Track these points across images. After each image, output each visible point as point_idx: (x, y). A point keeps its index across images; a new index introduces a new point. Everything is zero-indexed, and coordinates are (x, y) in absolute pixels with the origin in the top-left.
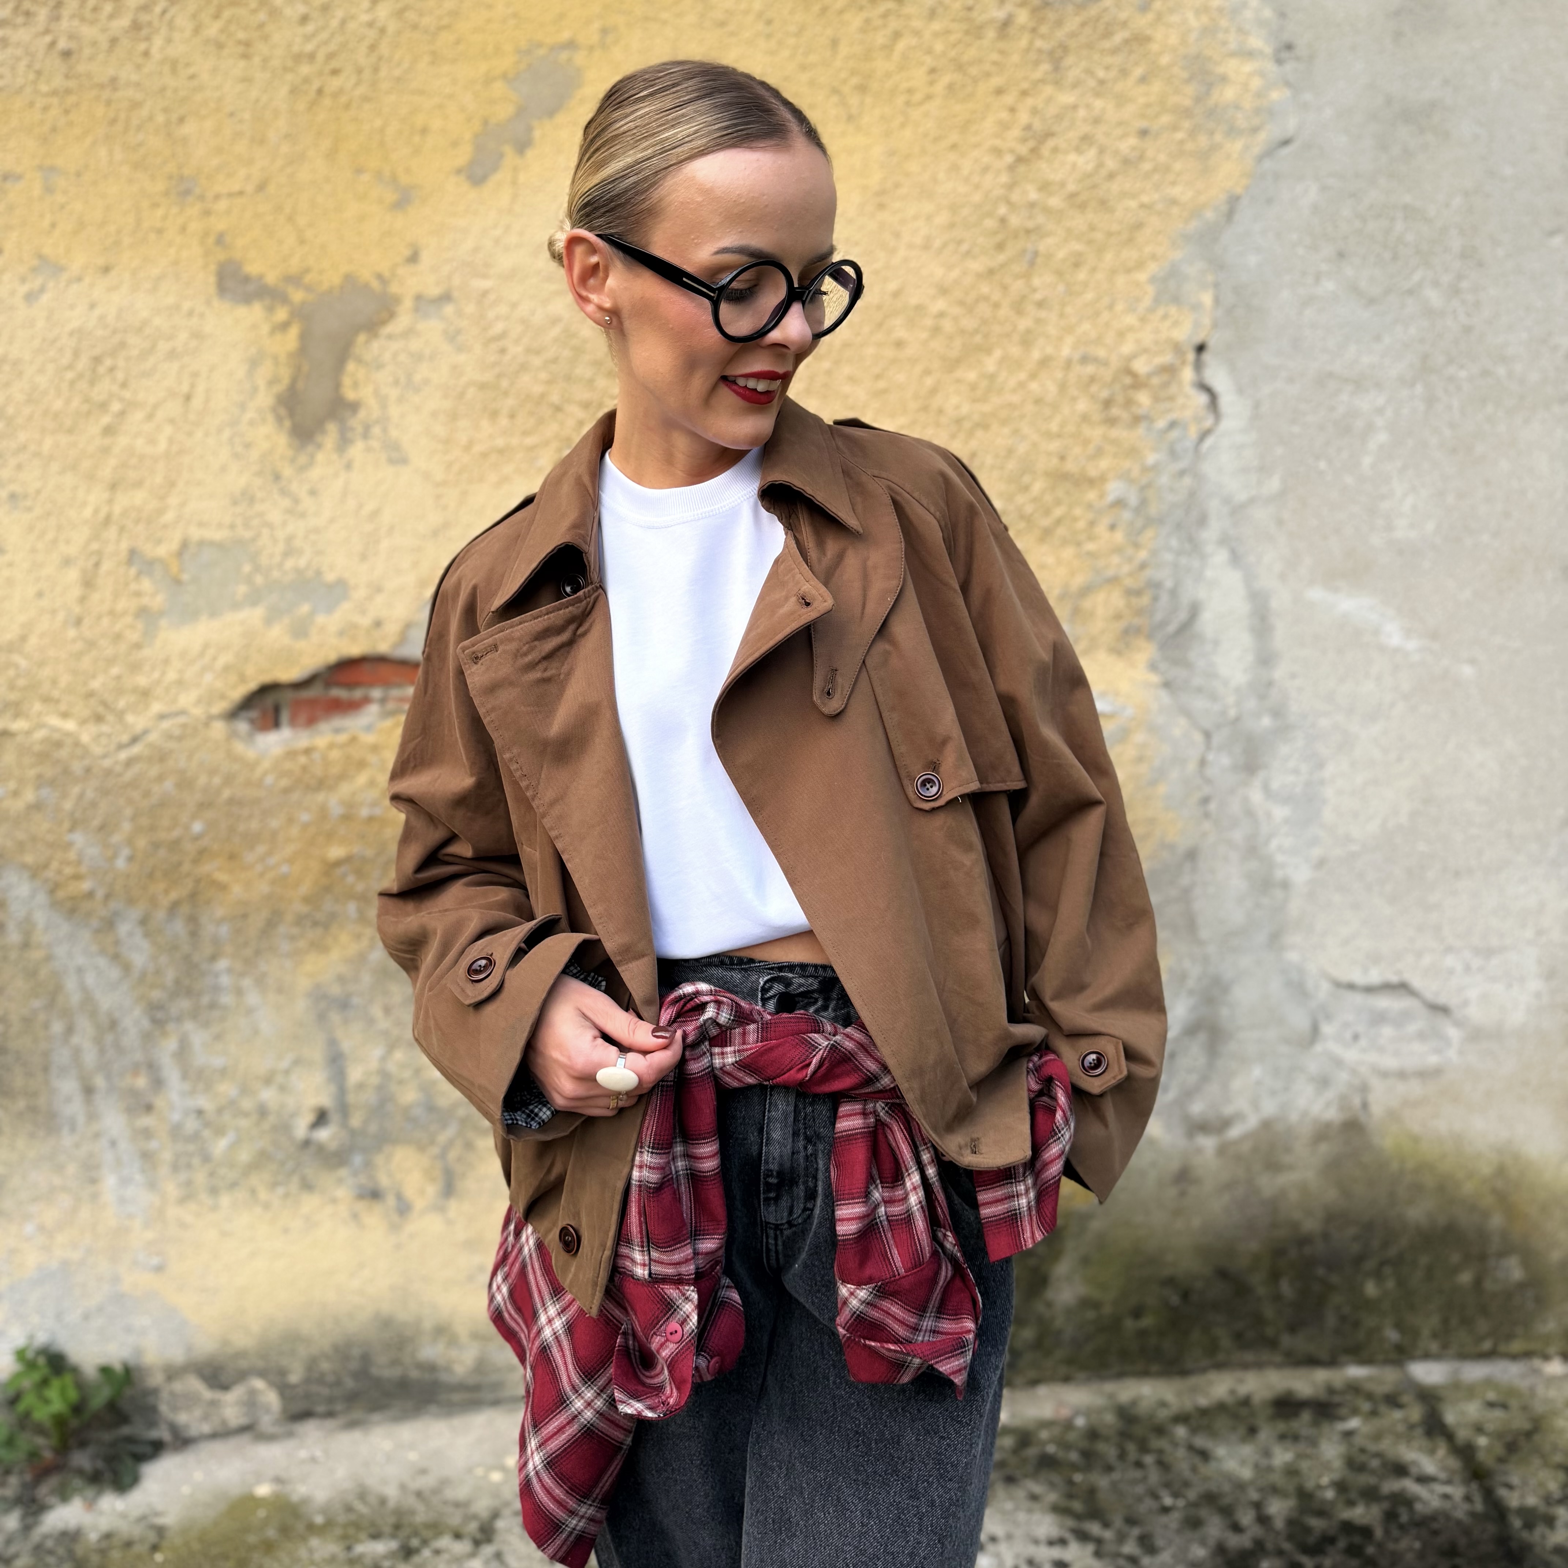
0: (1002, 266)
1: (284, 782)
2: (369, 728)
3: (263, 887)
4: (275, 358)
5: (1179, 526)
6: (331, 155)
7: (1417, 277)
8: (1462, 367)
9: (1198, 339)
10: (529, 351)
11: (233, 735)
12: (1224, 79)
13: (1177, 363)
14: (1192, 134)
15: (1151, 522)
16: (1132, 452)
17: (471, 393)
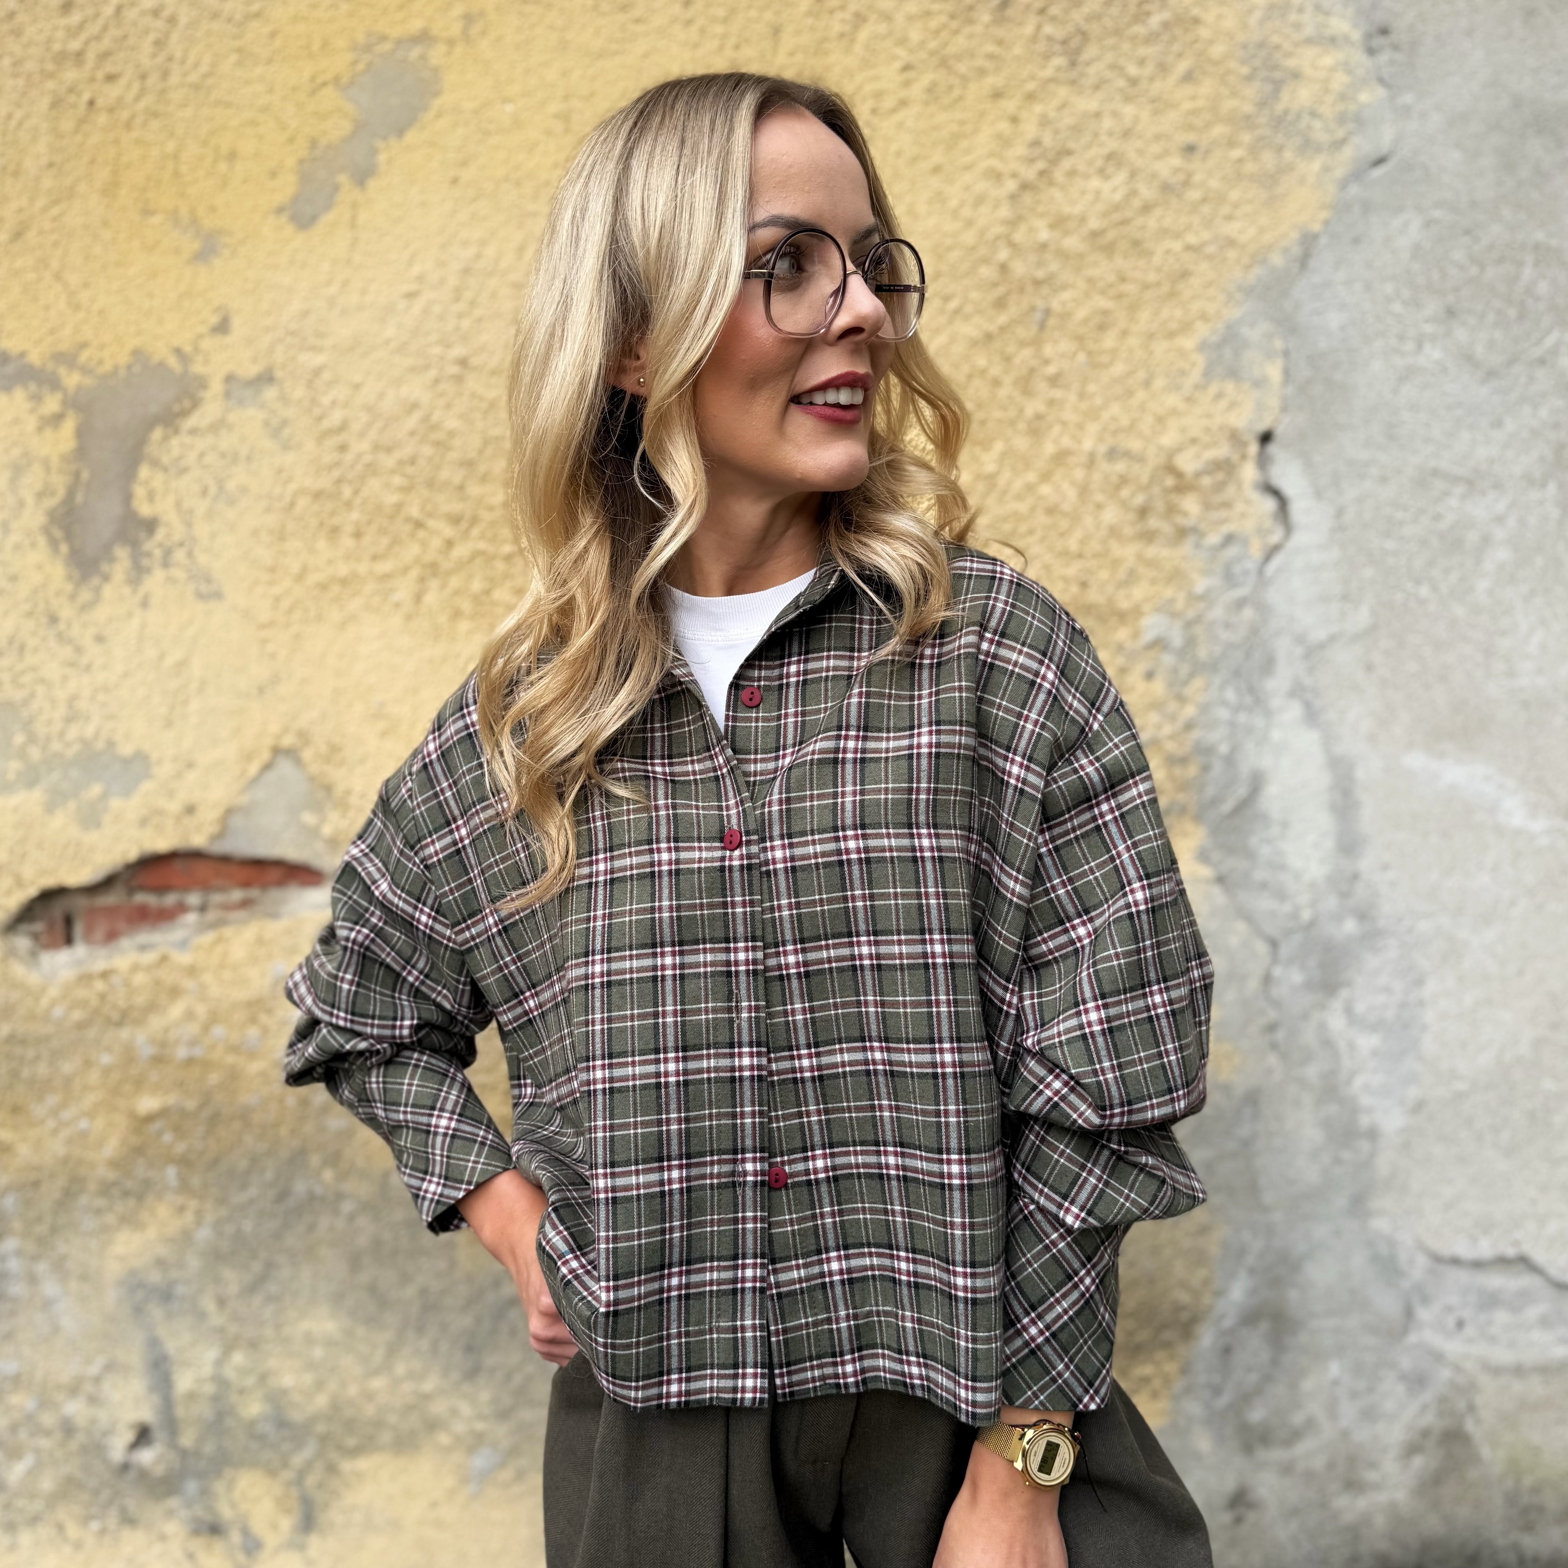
1: (78, 1015)
2: (183, 944)
3: (57, 1148)
4: (46, 463)
5: (1237, 673)
6: (109, 191)
9: (1262, 426)
10: (377, 448)
11: (10, 953)
12: (1296, 75)
13: (1235, 457)
14: (1254, 151)
15: (1198, 668)
16: (1176, 576)
17: (302, 503)
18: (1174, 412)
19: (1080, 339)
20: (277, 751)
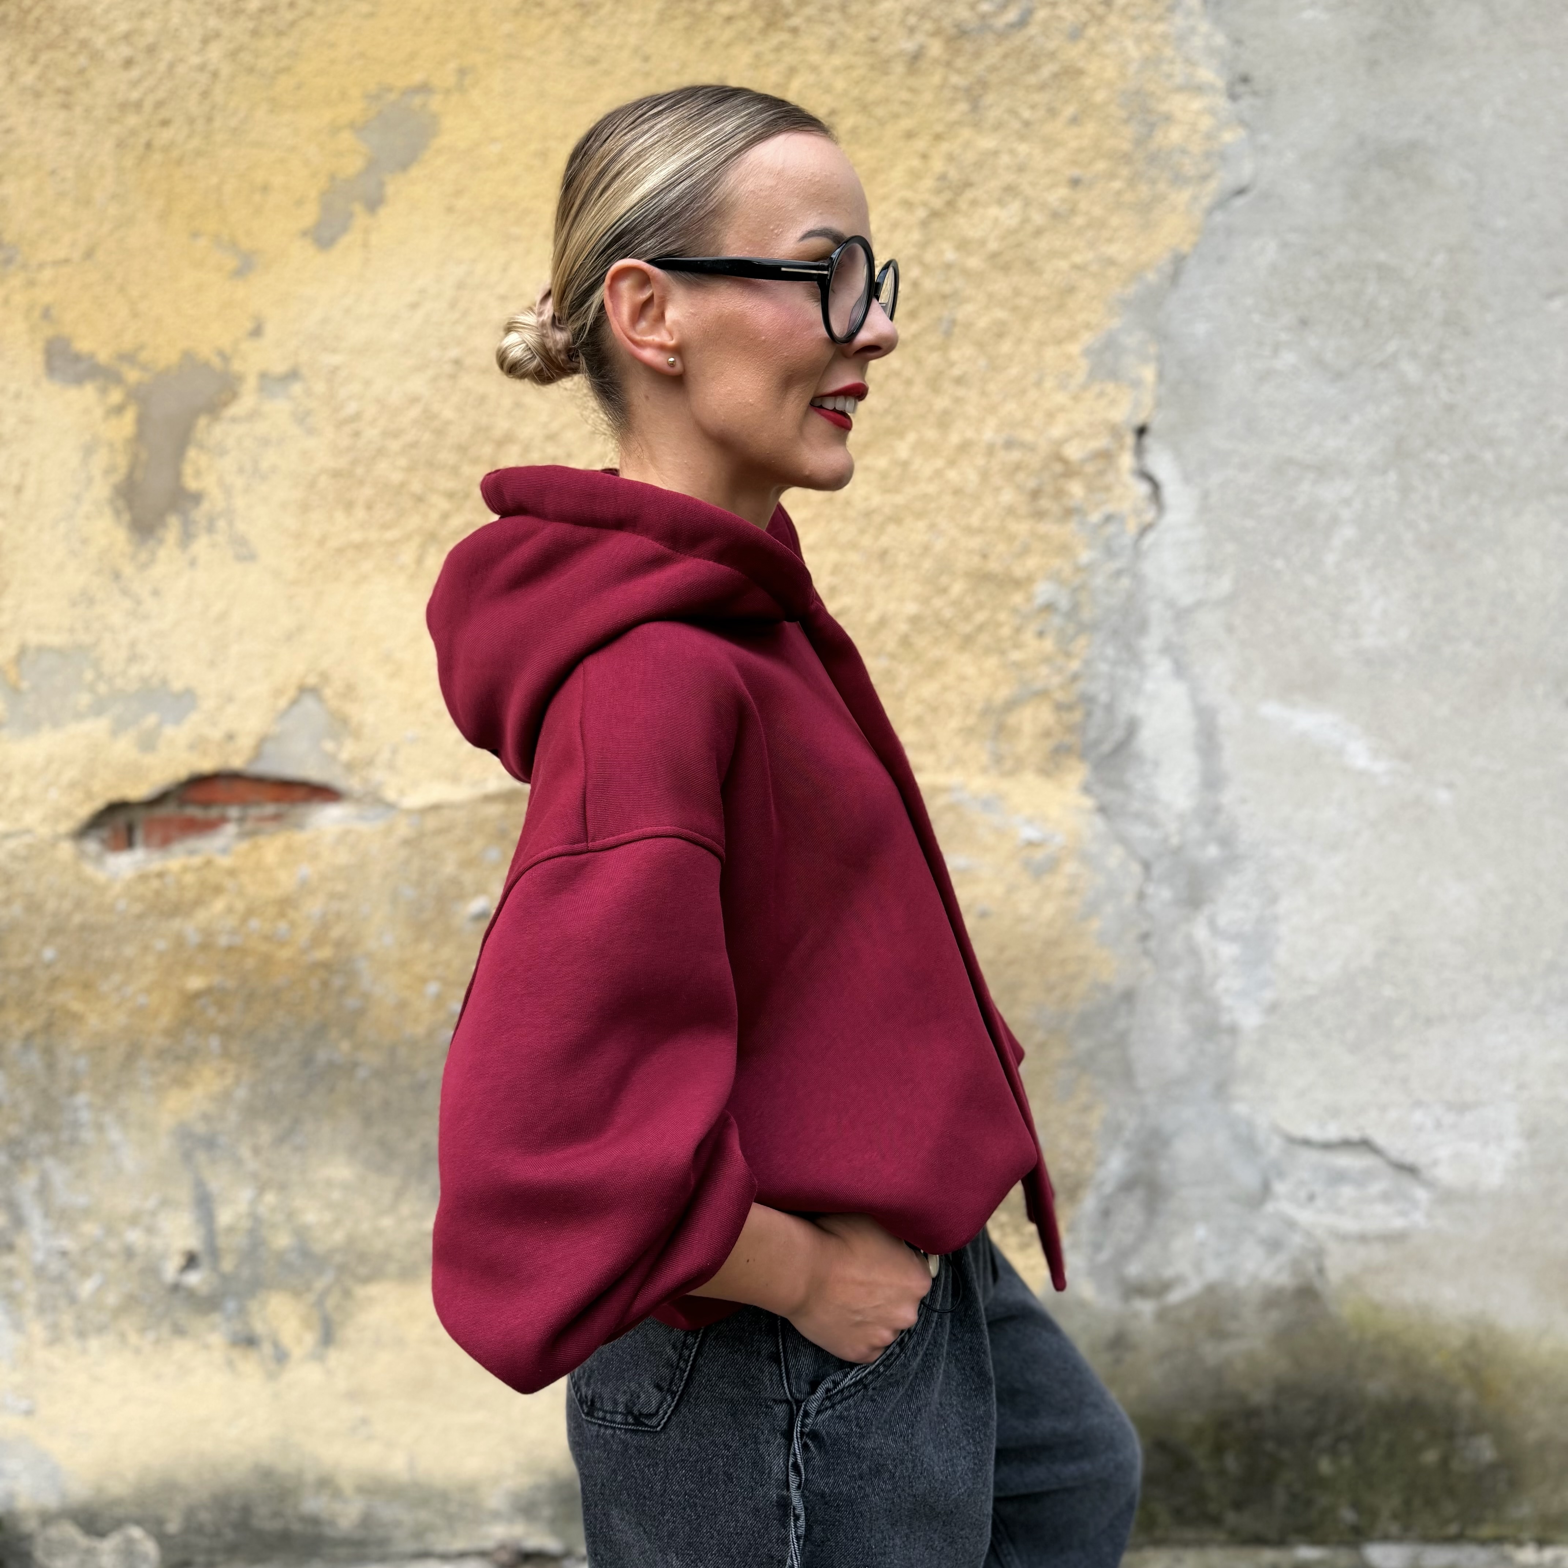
0: (915, 336)
1: (137, 908)
2: (225, 851)
3: (120, 1019)
4: (111, 445)
6: (164, 217)
7: (1390, 348)
8: (1442, 451)
9: (1139, 419)
11: (82, 855)
12: (1168, 118)
13: (1114, 448)
14: (1132, 182)
15: (1083, 628)
16: (1063, 549)
17: (324, 481)
18: (1062, 408)
19: (981, 345)
20: (304, 690)
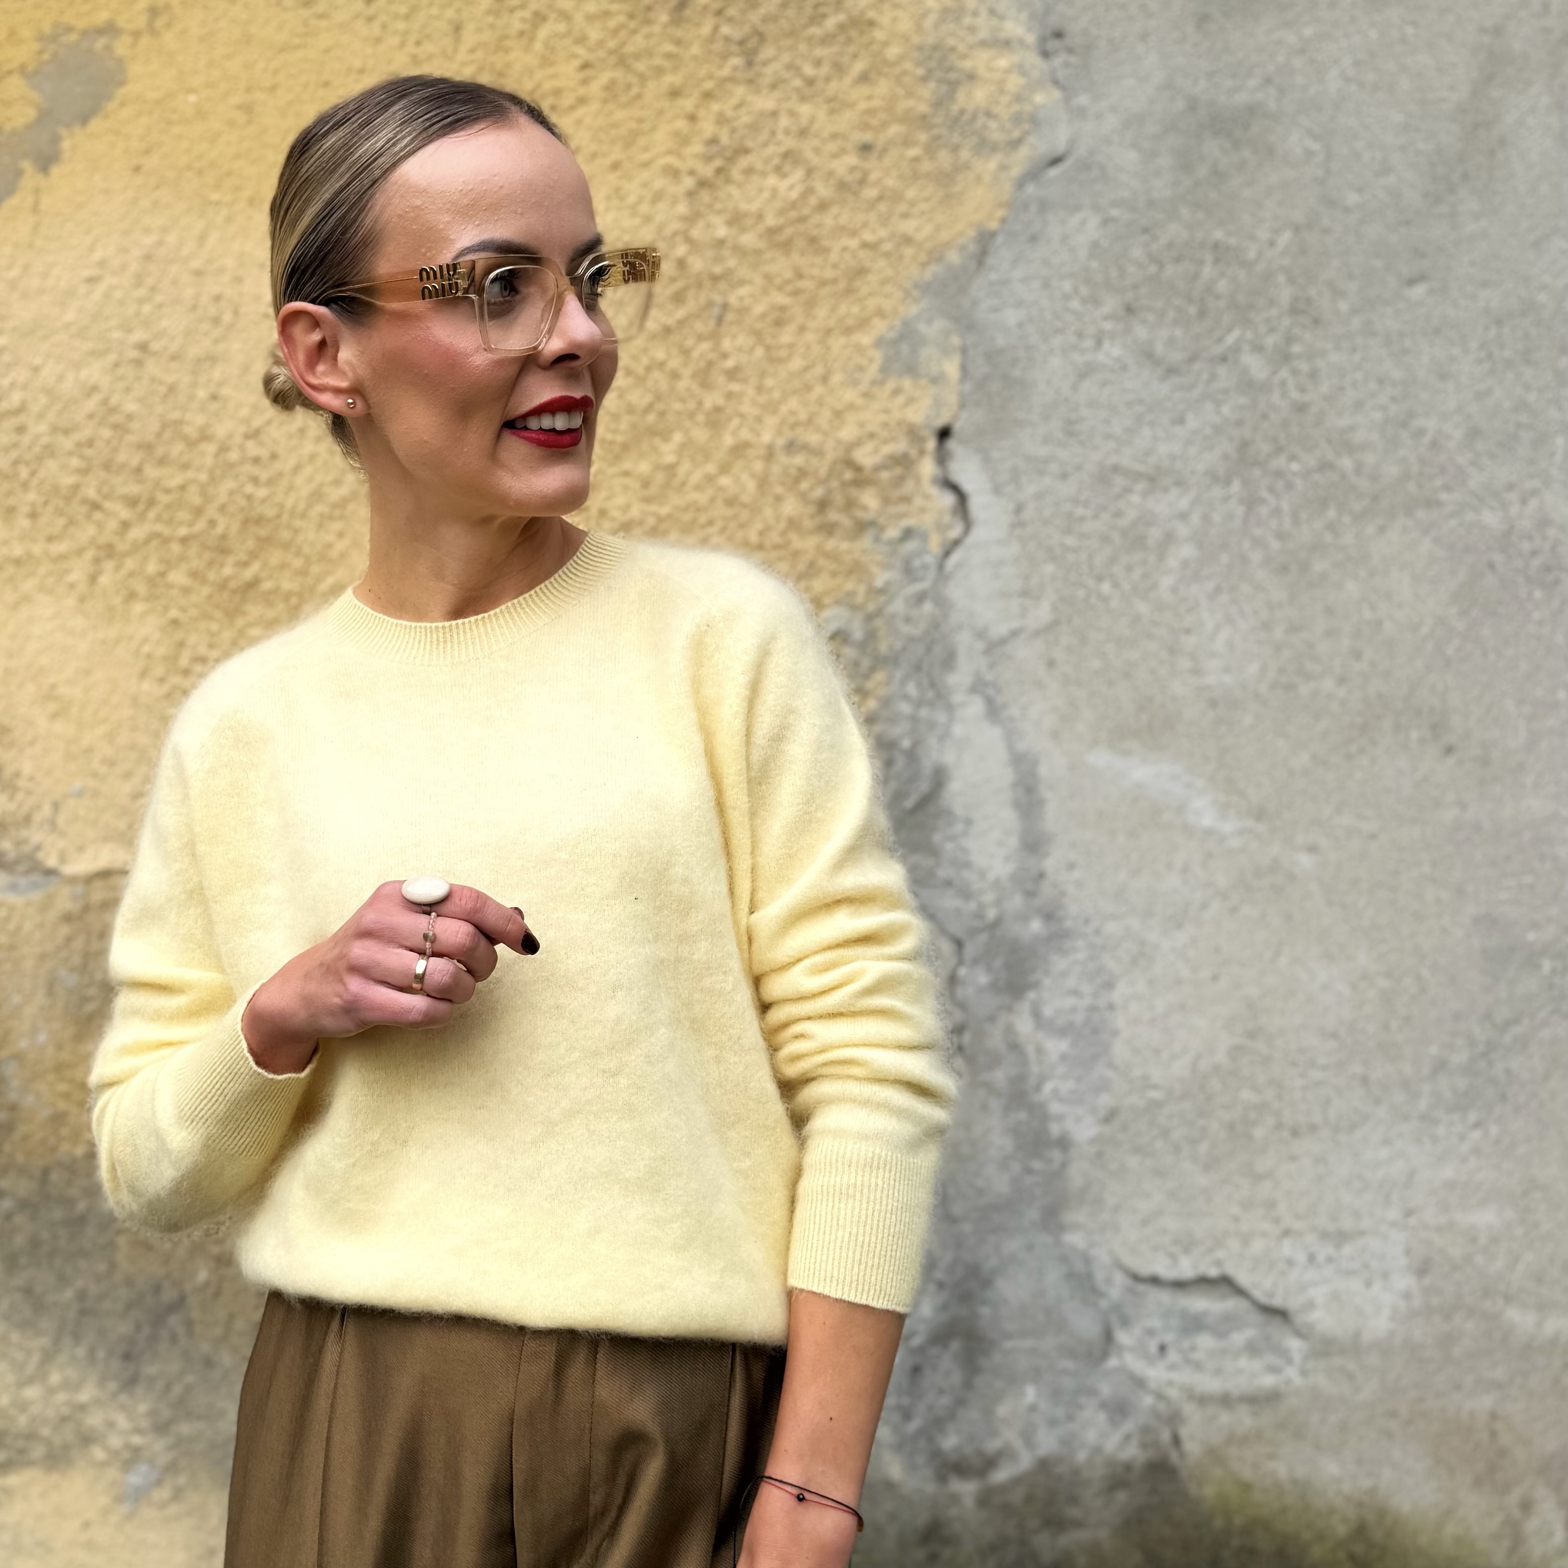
0: (681, 323)
5: (918, 668)
7: (1231, 339)
8: (1293, 458)
9: (940, 422)
10: (55, 430)
12: (971, 77)
13: (913, 453)
14: (930, 150)
15: (880, 662)
16: (856, 569)
18: (851, 407)
19: (758, 334)
